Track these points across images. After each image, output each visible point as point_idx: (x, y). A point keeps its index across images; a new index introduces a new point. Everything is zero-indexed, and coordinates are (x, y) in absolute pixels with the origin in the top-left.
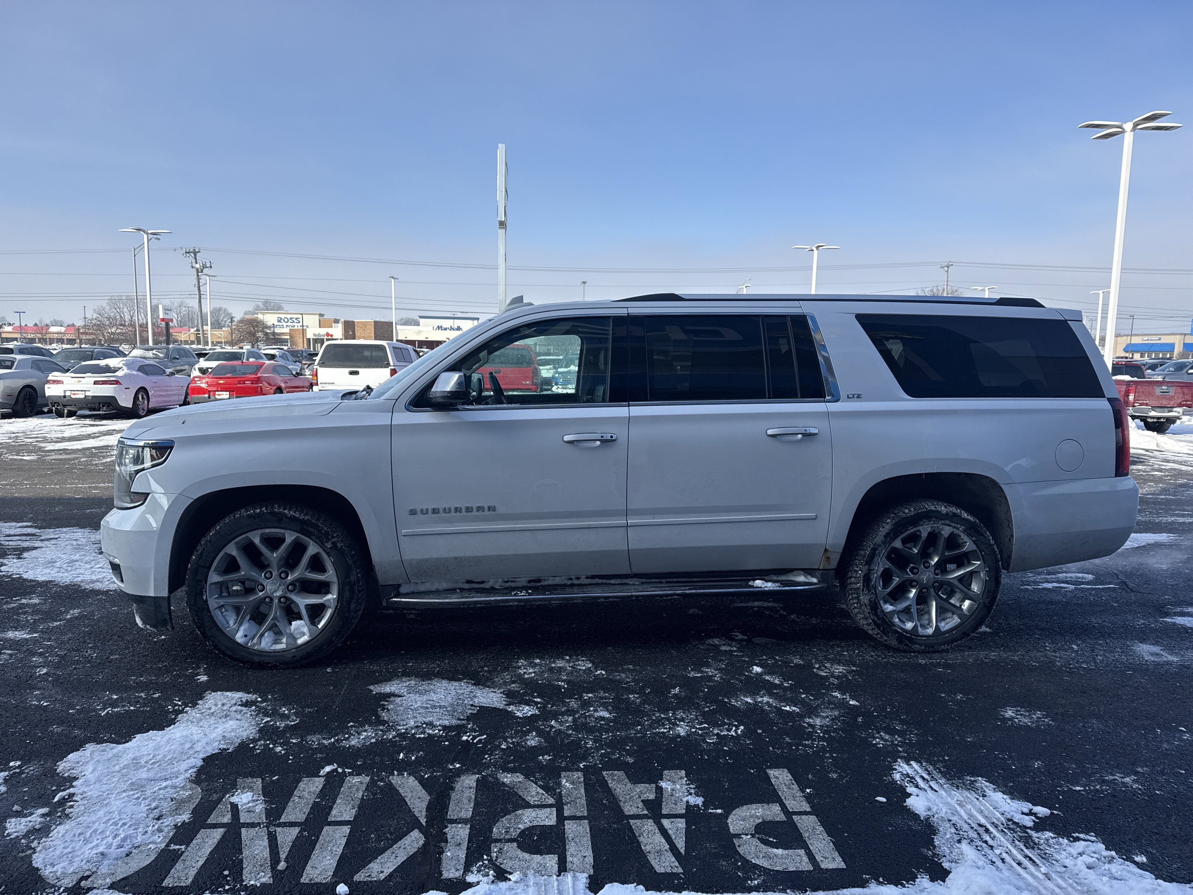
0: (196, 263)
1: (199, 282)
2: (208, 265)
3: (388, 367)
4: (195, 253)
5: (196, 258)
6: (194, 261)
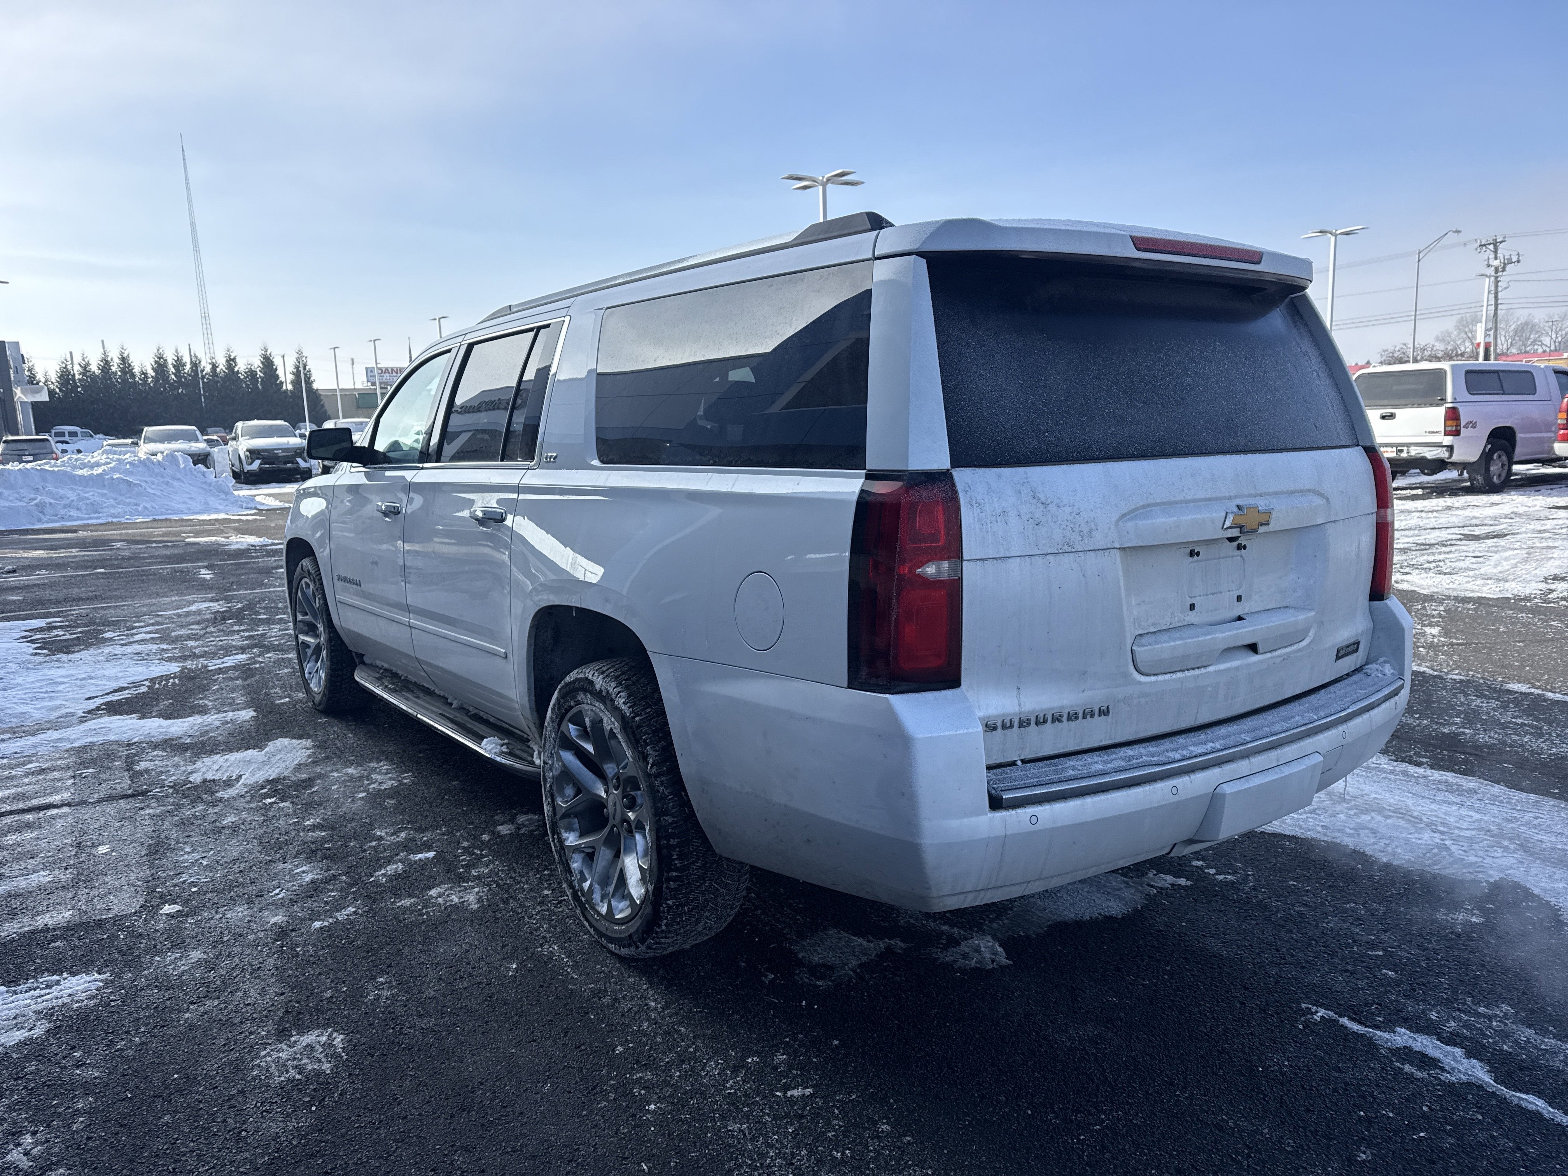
0: (1496, 258)
1: (1497, 287)
2: (1514, 259)
3: (1442, 405)
4: (1495, 244)
5: (1496, 252)
6: (1492, 256)
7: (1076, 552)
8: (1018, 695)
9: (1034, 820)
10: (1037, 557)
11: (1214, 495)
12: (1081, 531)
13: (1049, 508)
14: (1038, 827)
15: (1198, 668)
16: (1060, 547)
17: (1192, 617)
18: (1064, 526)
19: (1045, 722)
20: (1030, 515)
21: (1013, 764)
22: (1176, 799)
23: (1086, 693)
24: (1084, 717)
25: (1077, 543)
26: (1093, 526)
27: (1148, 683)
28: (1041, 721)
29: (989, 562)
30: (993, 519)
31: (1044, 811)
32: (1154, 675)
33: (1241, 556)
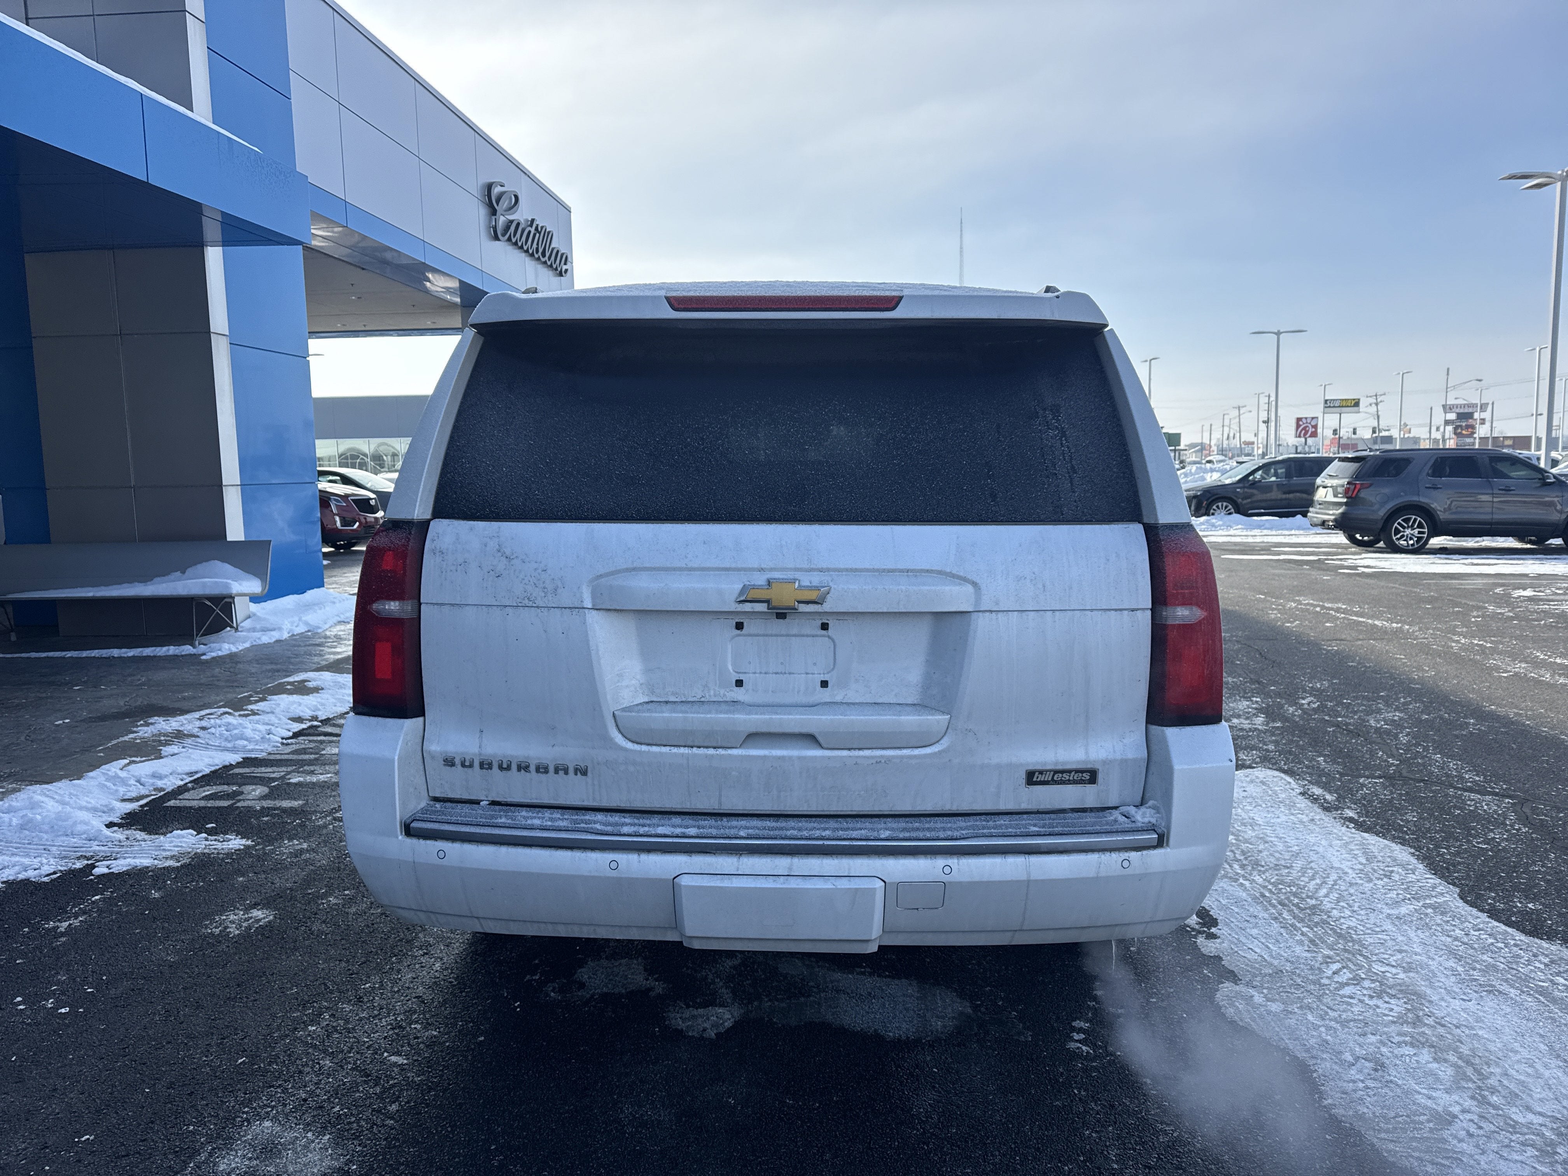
7: (537, 607)
8: (481, 737)
9: (441, 854)
10: (495, 608)
11: (733, 566)
12: (544, 588)
13: (513, 562)
14: (444, 862)
15: (715, 748)
16: (519, 600)
17: (739, 694)
18: (526, 581)
19: (509, 768)
20: (492, 568)
21: (477, 802)
22: (614, 874)
23: (556, 748)
24: (557, 771)
25: (539, 598)
26: (560, 585)
27: (632, 750)
28: (505, 767)
29: (447, 607)
30: (453, 568)
31: (454, 849)
32: (648, 745)
33: (829, 637)
